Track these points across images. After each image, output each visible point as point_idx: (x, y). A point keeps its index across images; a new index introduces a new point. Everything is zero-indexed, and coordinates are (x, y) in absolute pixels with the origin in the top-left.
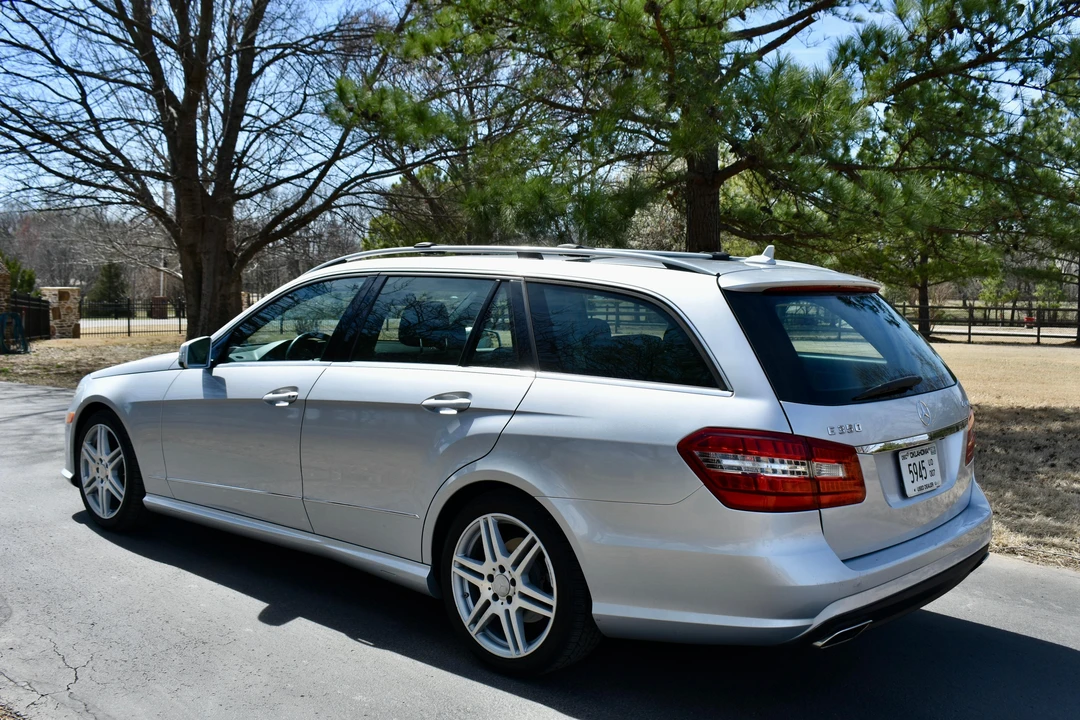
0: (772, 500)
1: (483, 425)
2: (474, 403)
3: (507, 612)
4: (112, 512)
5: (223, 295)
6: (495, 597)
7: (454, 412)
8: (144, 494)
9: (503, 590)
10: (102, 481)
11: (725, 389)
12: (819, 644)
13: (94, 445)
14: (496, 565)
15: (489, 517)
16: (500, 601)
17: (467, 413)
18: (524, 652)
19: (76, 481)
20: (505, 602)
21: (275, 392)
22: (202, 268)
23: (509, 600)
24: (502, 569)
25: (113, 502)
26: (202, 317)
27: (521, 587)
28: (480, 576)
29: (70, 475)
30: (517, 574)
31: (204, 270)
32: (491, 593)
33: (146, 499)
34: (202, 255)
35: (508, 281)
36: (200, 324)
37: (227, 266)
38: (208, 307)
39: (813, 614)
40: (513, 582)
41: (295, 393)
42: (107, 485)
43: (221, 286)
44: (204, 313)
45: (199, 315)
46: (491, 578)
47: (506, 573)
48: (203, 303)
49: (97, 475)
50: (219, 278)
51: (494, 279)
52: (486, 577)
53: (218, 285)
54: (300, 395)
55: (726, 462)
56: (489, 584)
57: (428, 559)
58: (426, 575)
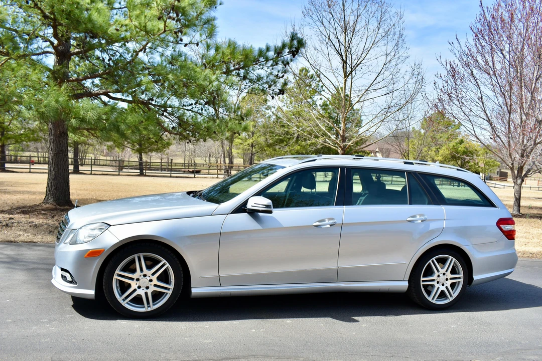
1: (433, 226)
2: (427, 217)
3: (447, 288)
7: (420, 222)
8: (191, 289)
11: (496, 207)
17: (425, 222)
21: (319, 221)
33: (193, 291)
40: (447, 277)
41: (334, 221)
54: (338, 221)
57: (407, 277)
58: (408, 285)
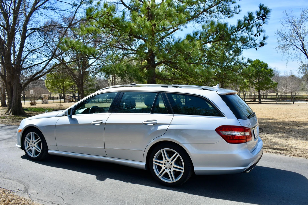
0: (237, 141)
1: (160, 128)
2: (158, 122)
3: (170, 172)
4: (36, 156)
5: (19, 96)
6: (166, 168)
7: (152, 125)
8: (48, 150)
9: (169, 167)
10: (33, 147)
11: (224, 117)
12: (247, 172)
13: (30, 138)
14: (166, 161)
15: (164, 149)
16: (167, 169)
17: (156, 125)
18: (175, 181)
19: (23, 148)
20: (169, 169)
21: (95, 122)
22: (13, 88)
23: (170, 169)
24: (168, 162)
25: (37, 153)
26: (13, 102)
27: (174, 165)
28: (162, 164)
29: (20, 146)
30: (173, 163)
31: (13, 89)
32: (165, 167)
33: (49, 151)
34: (13, 85)
35: (161, 93)
36: (12, 103)
37: (20, 88)
38: (15, 99)
39: (247, 166)
40: (171, 164)
41: (102, 122)
42: (34, 148)
43: (19, 93)
44: (13, 100)
45: (12, 101)
46: (165, 164)
47: (169, 162)
48: (13, 98)
49: (31, 146)
50: (18, 91)
51: (157, 92)
52: (163, 164)
53: (18, 93)
54: (104, 122)
55: (227, 133)
56: (164, 166)
57: (145, 160)
58: (145, 165)
